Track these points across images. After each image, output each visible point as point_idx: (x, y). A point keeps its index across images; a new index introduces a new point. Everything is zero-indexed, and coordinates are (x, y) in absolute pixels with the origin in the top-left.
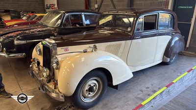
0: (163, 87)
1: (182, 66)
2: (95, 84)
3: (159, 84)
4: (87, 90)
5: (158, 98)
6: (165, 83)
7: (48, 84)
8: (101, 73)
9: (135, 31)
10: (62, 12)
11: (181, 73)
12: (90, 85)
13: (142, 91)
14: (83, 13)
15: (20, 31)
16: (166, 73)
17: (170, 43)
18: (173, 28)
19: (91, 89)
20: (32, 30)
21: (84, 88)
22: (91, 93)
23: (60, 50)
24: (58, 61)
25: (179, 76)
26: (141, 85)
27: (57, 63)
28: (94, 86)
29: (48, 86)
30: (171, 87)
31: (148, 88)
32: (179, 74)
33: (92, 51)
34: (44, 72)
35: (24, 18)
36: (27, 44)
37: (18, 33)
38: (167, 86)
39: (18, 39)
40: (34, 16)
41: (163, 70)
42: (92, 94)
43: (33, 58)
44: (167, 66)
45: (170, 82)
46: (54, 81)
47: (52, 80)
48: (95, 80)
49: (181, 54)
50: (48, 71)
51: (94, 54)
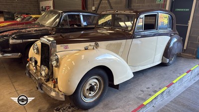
0: (163, 88)
1: (180, 67)
2: (96, 83)
3: (160, 84)
4: (87, 90)
5: (159, 98)
6: (165, 84)
7: (47, 83)
8: (102, 72)
9: (136, 31)
10: (60, 11)
11: (180, 74)
12: (91, 84)
13: (143, 91)
14: (81, 13)
15: (16, 30)
16: (166, 74)
17: (169, 43)
18: (172, 29)
19: (92, 89)
20: (28, 30)
21: (85, 87)
22: (91, 92)
23: (59, 47)
24: (58, 59)
25: (178, 77)
26: (141, 86)
27: (57, 60)
28: (95, 85)
29: (46, 85)
30: (171, 87)
31: (149, 88)
32: (178, 75)
33: (94, 49)
34: (43, 70)
35: (19, 20)
36: (23, 43)
37: (13, 32)
38: (168, 87)
39: (13, 38)
40: (29, 17)
41: (162, 70)
42: (93, 93)
43: (29, 57)
44: (166, 67)
45: (171, 82)
46: (52, 80)
47: (51, 80)
48: (96, 79)
49: (179, 56)
50: (47, 69)
51: (95, 51)
